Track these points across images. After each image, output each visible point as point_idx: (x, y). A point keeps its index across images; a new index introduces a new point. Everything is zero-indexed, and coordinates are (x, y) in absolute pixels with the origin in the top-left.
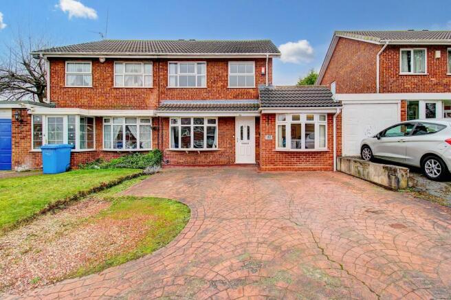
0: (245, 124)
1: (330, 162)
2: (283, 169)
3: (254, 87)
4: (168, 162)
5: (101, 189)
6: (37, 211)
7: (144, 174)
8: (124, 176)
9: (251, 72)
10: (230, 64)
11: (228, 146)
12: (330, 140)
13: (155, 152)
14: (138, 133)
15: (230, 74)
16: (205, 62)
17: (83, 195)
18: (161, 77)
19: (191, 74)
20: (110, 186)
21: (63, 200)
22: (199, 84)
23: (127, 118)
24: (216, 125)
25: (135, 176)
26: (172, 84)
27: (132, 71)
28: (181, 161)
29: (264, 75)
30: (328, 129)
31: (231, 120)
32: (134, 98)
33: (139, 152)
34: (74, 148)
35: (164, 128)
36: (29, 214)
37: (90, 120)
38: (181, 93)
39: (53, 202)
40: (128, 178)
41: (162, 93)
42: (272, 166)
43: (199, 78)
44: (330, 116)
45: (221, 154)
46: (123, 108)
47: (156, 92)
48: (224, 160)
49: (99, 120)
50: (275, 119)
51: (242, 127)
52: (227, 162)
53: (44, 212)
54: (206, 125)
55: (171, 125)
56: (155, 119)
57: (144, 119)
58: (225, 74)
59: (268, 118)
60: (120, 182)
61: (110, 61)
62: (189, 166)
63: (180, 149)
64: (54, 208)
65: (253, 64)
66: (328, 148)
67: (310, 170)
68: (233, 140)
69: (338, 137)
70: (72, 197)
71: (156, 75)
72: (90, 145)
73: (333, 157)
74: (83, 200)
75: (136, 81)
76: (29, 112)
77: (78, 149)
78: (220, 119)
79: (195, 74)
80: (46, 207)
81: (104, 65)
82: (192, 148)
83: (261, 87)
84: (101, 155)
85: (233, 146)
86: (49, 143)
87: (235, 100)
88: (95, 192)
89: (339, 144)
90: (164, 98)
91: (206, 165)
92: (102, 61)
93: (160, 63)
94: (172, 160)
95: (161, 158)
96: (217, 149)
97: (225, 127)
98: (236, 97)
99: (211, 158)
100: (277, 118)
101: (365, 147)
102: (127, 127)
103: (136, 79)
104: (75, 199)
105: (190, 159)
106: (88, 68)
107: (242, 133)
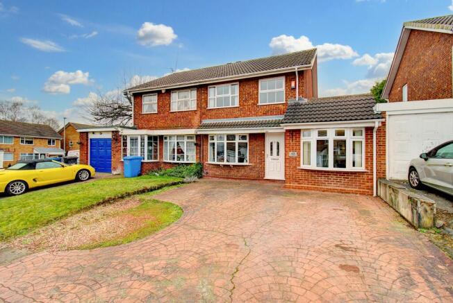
0: (275, 140)
1: (369, 184)
2: (308, 188)
3: (284, 102)
4: (207, 173)
5: (143, 191)
6: (95, 203)
7: (183, 183)
8: (164, 183)
9: (282, 87)
10: (260, 82)
11: (258, 161)
12: (369, 158)
13: (197, 164)
14: (185, 148)
15: (260, 91)
16: (238, 83)
17: (129, 195)
18: (203, 100)
19: (226, 95)
20: (151, 190)
21: (113, 197)
22: (233, 103)
23: (178, 136)
24: (247, 141)
25: (174, 184)
26: (211, 105)
27: (183, 98)
28: (217, 173)
29: (295, 89)
30: (367, 146)
31: (261, 137)
32: (183, 119)
33: (185, 164)
34: (144, 159)
35: (205, 144)
36: (89, 204)
37: (155, 138)
38: (218, 113)
39: (107, 197)
40: (167, 185)
41: (203, 114)
42: (296, 184)
43: (233, 98)
44: (369, 130)
45: (252, 168)
46: (176, 128)
47: (199, 113)
48: (254, 174)
49: (161, 137)
50: (300, 136)
51: (271, 143)
52: (256, 177)
53: (98, 204)
54: (237, 141)
55: (210, 141)
56: (198, 136)
57: (190, 137)
58: (255, 92)
59: (292, 134)
60: (160, 187)
61: (169, 92)
62: (224, 178)
63: (216, 163)
64: (106, 202)
65: (283, 79)
66: (366, 168)
67: (342, 192)
68: (262, 156)
69: (379, 155)
70: (120, 196)
71: (199, 99)
72: (156, 158)
73: (372, 179)
74: (127, 199)
75: (186, 105)
76: (120, 134)
77: (146, 160)
78: (251, 135)
79: (230, 95)
80: (101, 201)
81: (164, 95)
82: (225, 163)
83: (291, 102)
84: (162, 166)
85: (262, 161)
86: (131, 155)
87: (265, 117)
88: (138, 193)
89: (382, 164)
90: (205, 118)
91: (238, 179)
92: (163, 92)
93: (202, 89)
94: (210, 172)
95: (202, 169)
96: (248, 164)
97: (255, 143)
98: (265, 114)
99: (242, 172)
100: (302, 135)
101: (412, 169)
102: (178, 143)
103: (186, 104)
104: (122, 197)
105: (225, 173)
106: (155, 98)
107: (271, 149)
